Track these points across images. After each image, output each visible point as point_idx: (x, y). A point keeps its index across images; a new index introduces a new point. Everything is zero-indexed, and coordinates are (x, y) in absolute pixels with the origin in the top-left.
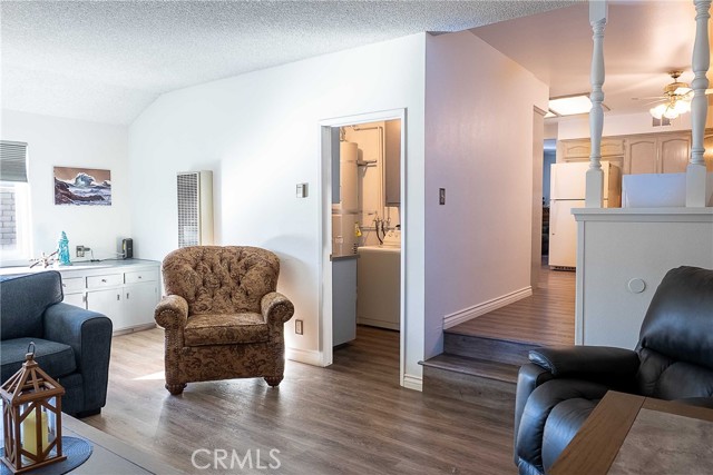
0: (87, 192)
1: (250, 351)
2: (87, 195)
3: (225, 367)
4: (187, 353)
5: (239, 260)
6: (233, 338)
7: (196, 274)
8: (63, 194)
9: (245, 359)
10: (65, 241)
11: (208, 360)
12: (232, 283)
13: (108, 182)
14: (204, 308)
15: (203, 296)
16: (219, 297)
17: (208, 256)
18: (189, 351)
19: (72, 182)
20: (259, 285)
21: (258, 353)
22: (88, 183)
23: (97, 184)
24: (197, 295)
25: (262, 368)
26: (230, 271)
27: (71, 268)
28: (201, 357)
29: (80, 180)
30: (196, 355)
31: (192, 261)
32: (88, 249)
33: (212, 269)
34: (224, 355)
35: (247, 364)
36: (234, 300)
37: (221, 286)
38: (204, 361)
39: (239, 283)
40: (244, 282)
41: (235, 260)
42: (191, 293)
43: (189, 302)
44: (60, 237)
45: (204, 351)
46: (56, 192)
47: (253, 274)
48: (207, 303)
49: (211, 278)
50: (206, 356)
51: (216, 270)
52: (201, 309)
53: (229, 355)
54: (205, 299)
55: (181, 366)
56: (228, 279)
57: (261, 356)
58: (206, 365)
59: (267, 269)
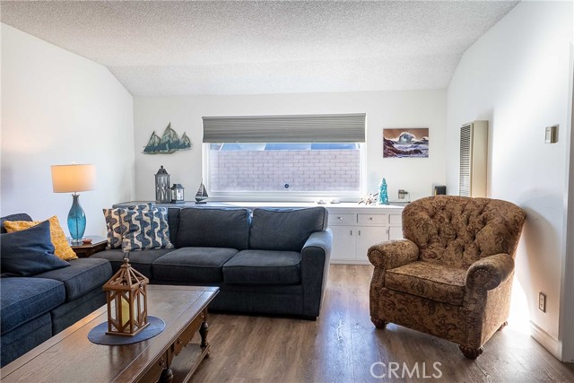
0: (409, 147)
1: (441, 311)
2: (408, 150)
3: (416, 318)
4: (385, 293)
5: (481, 213)
6: (423, 291)
7: (431, 222)
8: (390, 150)
9: (435, 316)
10: (384, 186)
11: (401, 306)
12: (467, 237)
13: (426, 138)
14: (433, 256)
15: (435, 245)
16: (451, 248)
17: (448, 206)
18: (386, 292)
19: (397, 140)
20: (490, 243)
21: (449, 315)
22: (409, 140)
23: (417, 141)
24: (429, 242)
25: (452, 332)
26: (468, 224)
27: (388, 207)
28: (396, 302)
29: (402, 138)
30: (392, 298)
31: (430, 210)
32: (407, 193)
33: (450, 220)
34: (416, 306)
35: (437, 323)
36: (465, 254)
37: (456, 237)
38: (399, 306)
39: (474, 238)
40: (479, 236)
41: (476, 213)
42: (423, 240)
43: (420, 247)
44: (381, 183)
45: (399, 296)
46: (385, 148)
47: (488, 231)
48: (438, 252)
49: (446, 228)
50: (400, 302)
51: (454, 221)
52: (430, 257)
53: (420, 308)
54: (436, 248)
55: (380, 303)
56: (463, 232)
57: (451, 320)
58: (400, 310)
59: (501, 226)
